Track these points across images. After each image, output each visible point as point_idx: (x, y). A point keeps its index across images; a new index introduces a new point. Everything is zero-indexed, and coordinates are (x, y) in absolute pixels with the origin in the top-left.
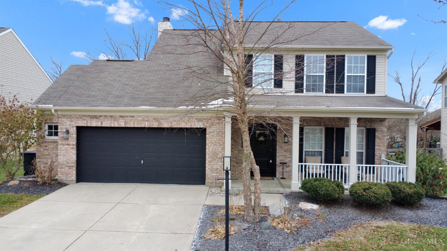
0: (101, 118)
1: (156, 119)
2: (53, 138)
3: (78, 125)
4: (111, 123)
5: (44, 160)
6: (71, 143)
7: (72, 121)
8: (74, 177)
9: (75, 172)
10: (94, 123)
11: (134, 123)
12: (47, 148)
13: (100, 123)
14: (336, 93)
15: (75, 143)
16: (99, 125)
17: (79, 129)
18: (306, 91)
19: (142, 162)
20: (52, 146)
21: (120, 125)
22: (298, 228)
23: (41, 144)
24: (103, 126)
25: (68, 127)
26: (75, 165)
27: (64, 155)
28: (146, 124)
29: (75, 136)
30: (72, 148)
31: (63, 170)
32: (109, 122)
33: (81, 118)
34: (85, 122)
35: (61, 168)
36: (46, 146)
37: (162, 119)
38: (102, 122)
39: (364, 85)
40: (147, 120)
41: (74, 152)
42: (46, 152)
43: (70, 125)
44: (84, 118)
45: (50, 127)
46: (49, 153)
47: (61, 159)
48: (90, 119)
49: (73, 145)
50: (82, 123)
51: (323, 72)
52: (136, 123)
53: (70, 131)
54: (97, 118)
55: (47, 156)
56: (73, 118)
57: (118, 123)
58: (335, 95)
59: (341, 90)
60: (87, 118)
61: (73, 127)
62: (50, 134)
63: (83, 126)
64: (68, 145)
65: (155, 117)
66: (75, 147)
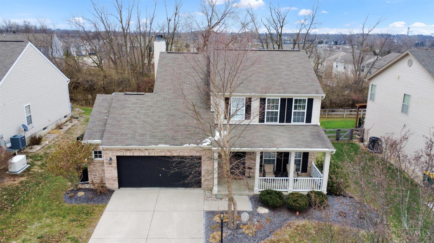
0: (133, 150)
1: (169, 151)
2: (98, 159)
3: (117, 155)
4: (139, 153)
5: (94, 173)
6: (114, 166)
7: (113, 153)
8: (117, 186)
9: (117, 183)
10: (128, 154)
11: (155, 154)
12: (95, 166)
13: (132, 153)
14: (286, 122)
15: (116, 166)
16: (131, 154)
17: (118, 157)
18: (266, 121)
19: (160, 175)
20: (99, 165)
21: (145, 154)
22: (255, 232)
23: (91, 164)
24: (134, 155)
25: (111, 156)
26: (117, 179)
27: (110, 173)
28: (163, 154)
29: (116, 161)
30: (115, 169)
31: (109, 182)
32: (138, 153)
33: (119, 150)
34: (122, 153)
35: (108, 181)
36: (94, 165)
37: (173, 151)
38: (133, 153)
39: (304, 118)
40: (163, 152)
41: (116, 171)
42: (94, 168)
43: (112, 155)
44: (121, 150)
45: (96, 152)
46: (97, 169)
47: (107, 175)
48: (125, 151)
49: (115, 167)
50: (120, 154)
51: (278, 109)
52: (156, 153)
53: (112, 158)
54: (130, 151)
55: (96, 171)
56: (114, 150)
57: (144, 153)
58: (285, 124)
59: (289, 121)
60: (123, 151)
61: (114, 156)
62: (96, 156)
63: (121, 155)
64: (111, 167)
65: (168, 150)
66: (116, 168)
